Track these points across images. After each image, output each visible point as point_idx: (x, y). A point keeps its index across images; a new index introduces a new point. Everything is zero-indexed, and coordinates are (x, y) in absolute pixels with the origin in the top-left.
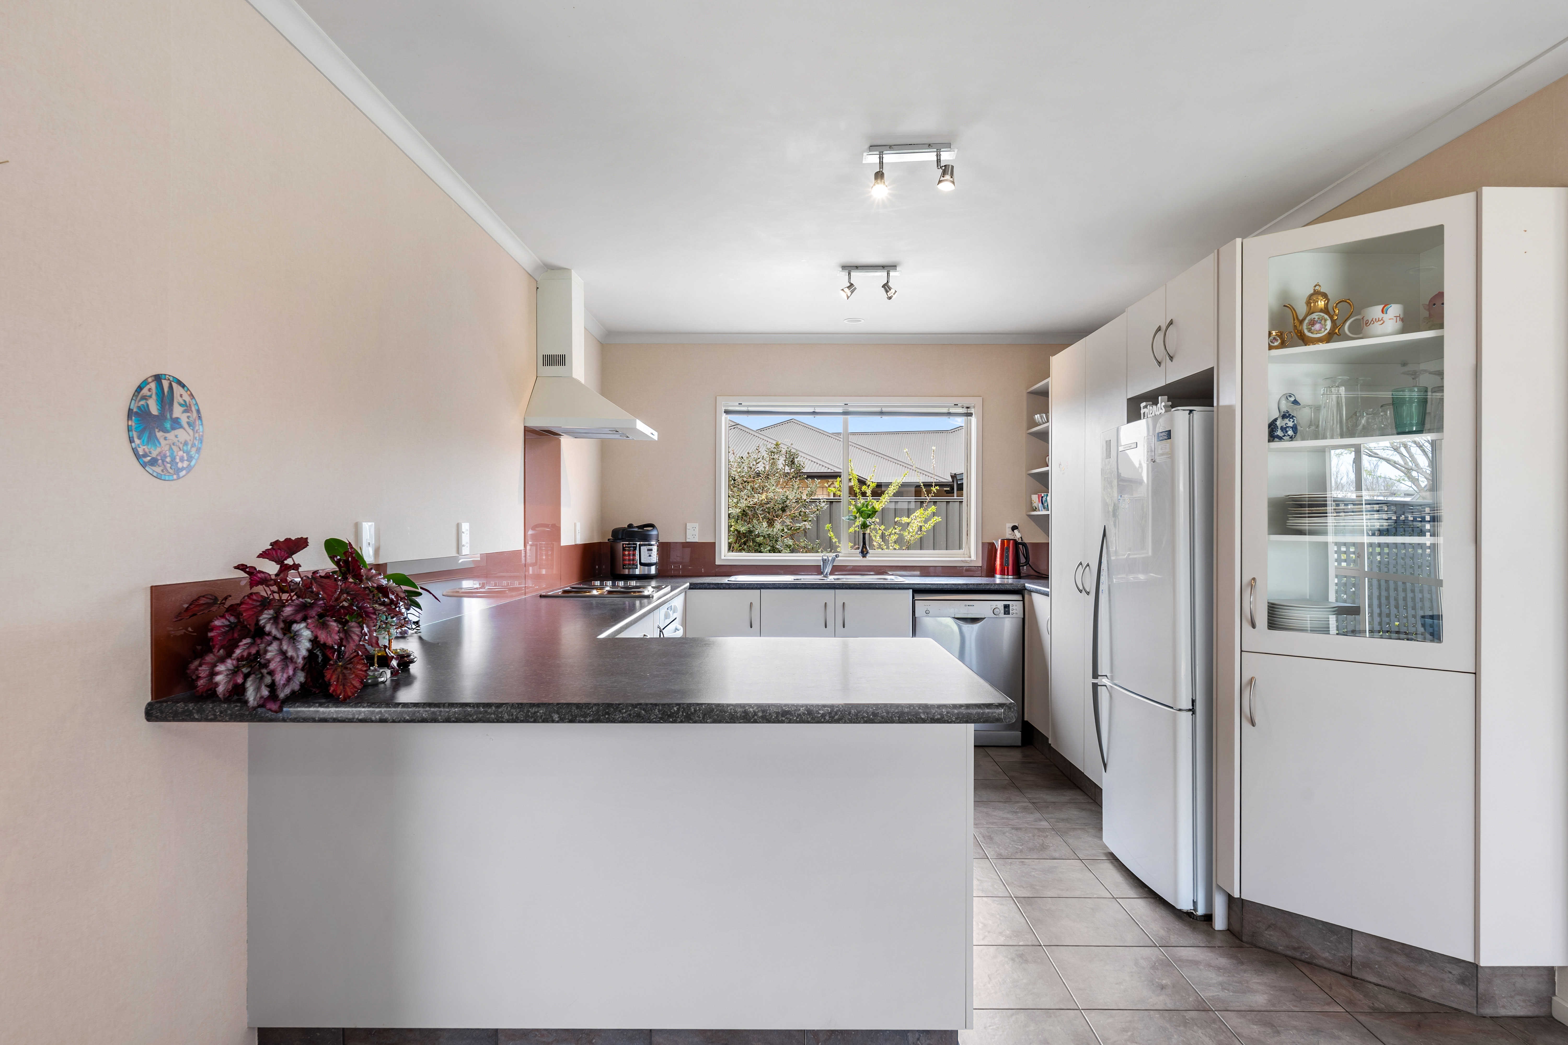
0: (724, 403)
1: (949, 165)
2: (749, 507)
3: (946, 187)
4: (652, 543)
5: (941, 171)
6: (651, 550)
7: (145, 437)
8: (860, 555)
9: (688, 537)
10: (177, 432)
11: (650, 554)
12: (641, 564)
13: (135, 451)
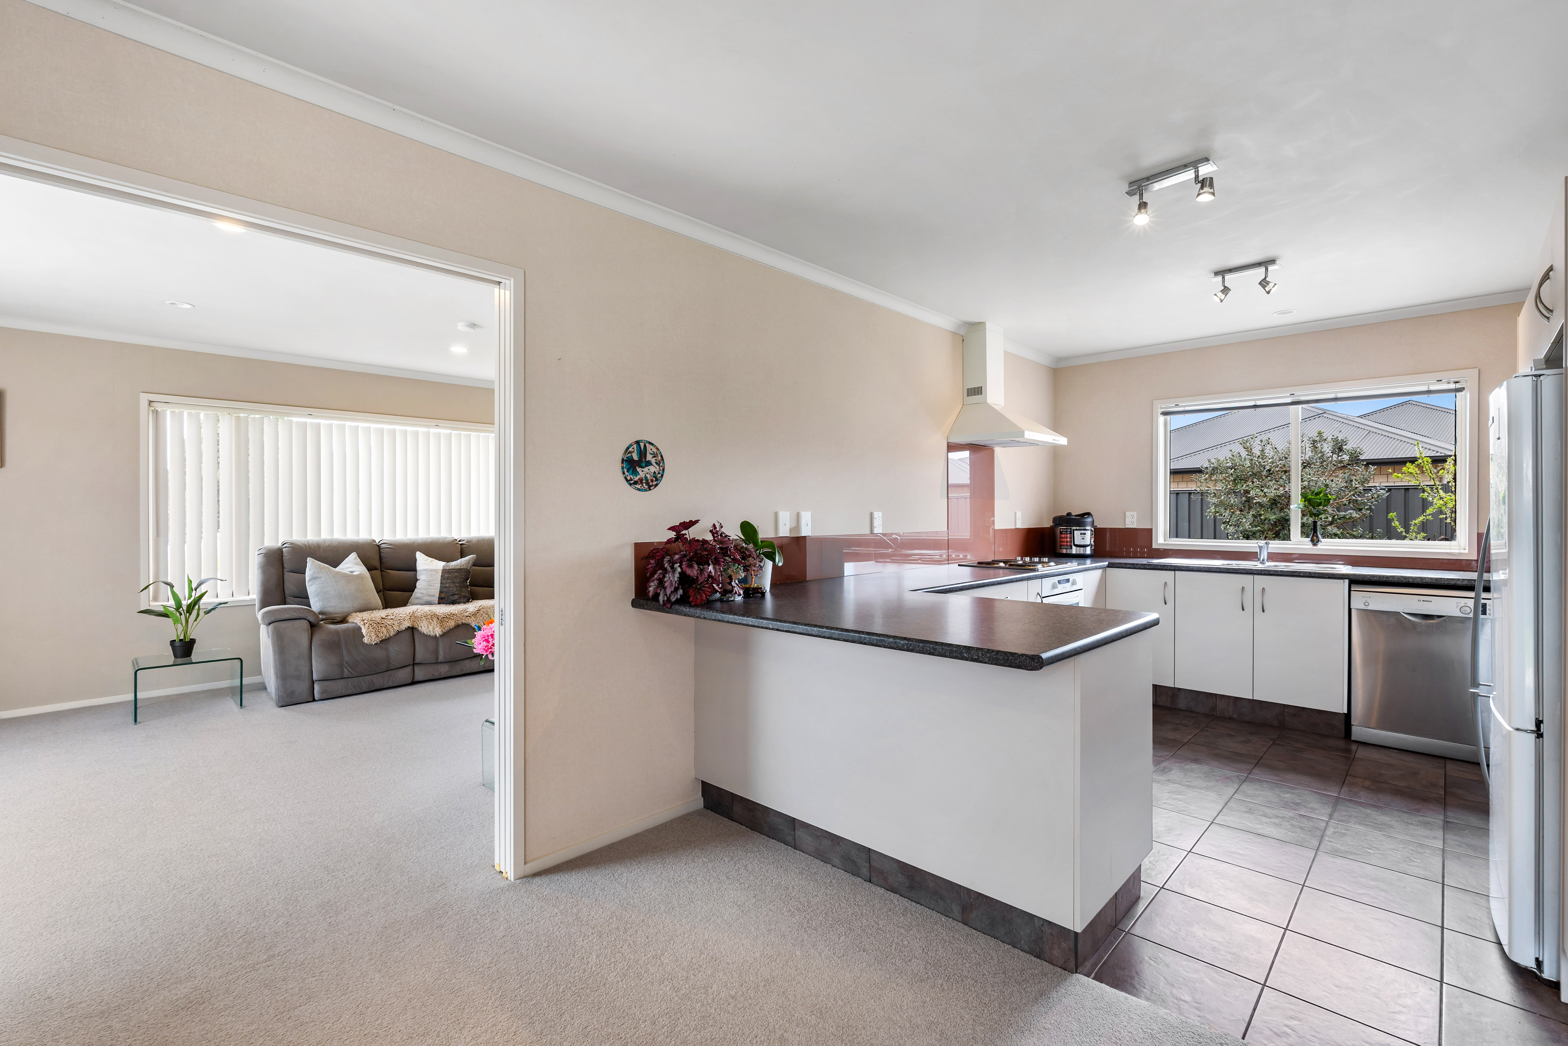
0: (1160, 407)
1: (1207, 178)
2: (1278, 496)
3: (1206, 198)
4: (1087, 528)
5: (1200, 185)
6: (1085, 534)
7: (631, 471)
8: (1310, 543)
9: (1127, 524)
10: (649, 467)
11: (1084, 538)
12: (1075, 545)
13: (626, 478)
